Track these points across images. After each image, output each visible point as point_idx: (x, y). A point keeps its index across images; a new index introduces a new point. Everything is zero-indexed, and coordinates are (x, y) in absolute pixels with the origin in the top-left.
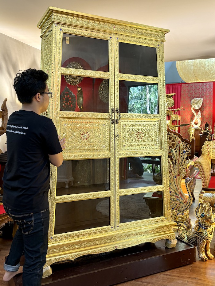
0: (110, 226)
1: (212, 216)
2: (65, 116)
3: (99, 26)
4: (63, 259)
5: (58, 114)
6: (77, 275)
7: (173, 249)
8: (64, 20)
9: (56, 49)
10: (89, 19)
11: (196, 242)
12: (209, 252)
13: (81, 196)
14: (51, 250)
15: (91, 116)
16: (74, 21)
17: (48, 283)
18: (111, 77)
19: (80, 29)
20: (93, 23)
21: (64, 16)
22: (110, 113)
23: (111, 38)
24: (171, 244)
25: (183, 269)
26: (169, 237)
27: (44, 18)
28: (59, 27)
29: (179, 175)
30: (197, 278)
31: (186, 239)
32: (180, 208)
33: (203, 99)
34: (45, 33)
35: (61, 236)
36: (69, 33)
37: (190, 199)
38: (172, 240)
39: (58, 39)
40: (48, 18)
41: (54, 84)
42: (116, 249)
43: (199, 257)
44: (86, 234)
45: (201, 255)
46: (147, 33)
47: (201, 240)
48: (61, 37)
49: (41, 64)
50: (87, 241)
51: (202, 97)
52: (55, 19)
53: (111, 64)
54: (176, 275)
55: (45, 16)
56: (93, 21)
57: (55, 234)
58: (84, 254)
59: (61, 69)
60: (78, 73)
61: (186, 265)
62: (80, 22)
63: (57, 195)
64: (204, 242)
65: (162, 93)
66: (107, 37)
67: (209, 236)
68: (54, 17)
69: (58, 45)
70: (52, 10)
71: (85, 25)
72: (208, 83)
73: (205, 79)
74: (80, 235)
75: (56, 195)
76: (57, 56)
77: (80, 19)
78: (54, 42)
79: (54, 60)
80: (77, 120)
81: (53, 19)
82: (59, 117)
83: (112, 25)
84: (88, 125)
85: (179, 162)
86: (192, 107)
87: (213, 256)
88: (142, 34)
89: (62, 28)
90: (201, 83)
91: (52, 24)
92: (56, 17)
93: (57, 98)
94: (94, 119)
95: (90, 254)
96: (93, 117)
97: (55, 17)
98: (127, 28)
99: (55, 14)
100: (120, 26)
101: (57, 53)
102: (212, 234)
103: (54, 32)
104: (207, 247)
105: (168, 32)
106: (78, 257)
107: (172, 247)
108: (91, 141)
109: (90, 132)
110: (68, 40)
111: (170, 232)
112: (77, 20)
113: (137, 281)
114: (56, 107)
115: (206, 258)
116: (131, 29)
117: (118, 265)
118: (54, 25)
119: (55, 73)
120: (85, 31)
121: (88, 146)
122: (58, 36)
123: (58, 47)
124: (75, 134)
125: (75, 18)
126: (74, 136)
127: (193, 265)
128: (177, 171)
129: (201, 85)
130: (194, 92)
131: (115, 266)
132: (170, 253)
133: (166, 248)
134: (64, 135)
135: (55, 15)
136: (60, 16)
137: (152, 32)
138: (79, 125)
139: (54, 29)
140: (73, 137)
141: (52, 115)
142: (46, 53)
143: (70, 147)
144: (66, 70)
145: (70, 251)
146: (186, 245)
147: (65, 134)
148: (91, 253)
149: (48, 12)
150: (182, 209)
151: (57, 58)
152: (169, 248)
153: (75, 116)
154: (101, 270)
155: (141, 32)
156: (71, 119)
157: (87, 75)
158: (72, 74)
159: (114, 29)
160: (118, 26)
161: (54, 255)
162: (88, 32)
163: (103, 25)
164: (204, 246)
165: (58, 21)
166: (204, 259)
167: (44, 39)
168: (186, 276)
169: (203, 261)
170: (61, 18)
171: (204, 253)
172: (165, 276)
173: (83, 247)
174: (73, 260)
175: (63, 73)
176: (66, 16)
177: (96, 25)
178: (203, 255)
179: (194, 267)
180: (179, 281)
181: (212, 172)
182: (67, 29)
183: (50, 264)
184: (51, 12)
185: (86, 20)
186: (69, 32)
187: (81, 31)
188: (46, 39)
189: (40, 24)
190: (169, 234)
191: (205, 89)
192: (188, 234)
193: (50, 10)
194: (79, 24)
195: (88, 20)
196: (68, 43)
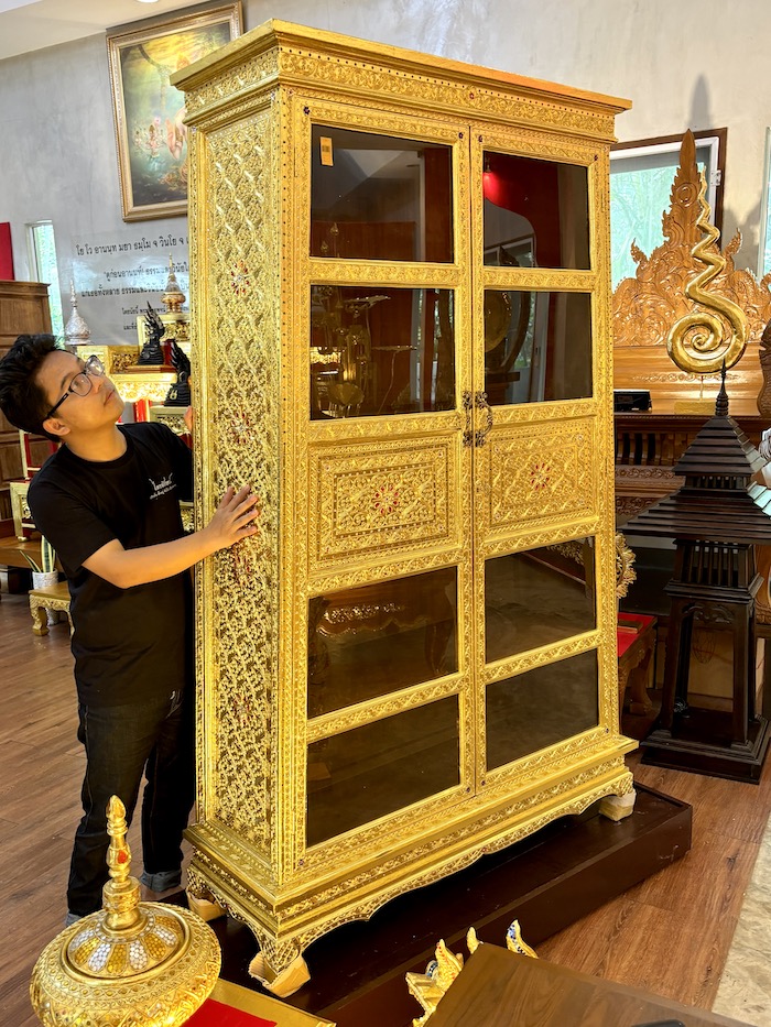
0: (461, 786)
2: (327, 438)
3: (427, 95)
4: (341, 922)
5: (307, 434)
8: (317, 72)
9: (291, 188)
10: (395, 67)
18: (460, 281)
20: (408, 80)
22: (459, 410)
23: (461, 135)
36: (334, 123)
39: (299, 148)
41: (291, 323)
46: (566, 115)
48: (307, 139)
52: (288, 70)
53: (463, 234)
56: (409, 76)
57: (309, 845)
60: (365, 276)
62: (367, 77)
65: (603, 325)
66: (448, 132)
68: (284, 63)
69: (298, 173)
78: (284, 161)
81: (279, 67)
84: (393, 462)
89: (310, 103)
92: (289, 61)
95: (415, 887)
99: (286, 49)
100: (489, 93)
101: (297, 202)
103: (284, 121)
109: (399, 486)
110: (327, 150)
112: (358, 71)
114: (300, 408)
118: (282, 94)
119: (291, 283)
120: (382, 115)
121: (394, 535)
122: (297, 138)
123: (297, 181)
124: (357, 496)
125: (353, 64)
126: (355, 505)
134: (325, 506)
135: (287, 55)
136: (304, 58)
137: (580, 112)
138: (368, 465)
140: (351, 508)
143: (343, 544)
144: (326, 267)
147: (328, 500)
156: (343, 447)
157: (392, 281)
158: (348, 279)
159: (472, 103)
160: (483, 91)
163: (440, 87)
165: (298, 77)
170: (308, 63)
173: (392, 872)
174: (369, 918)
175: (316, 277)
176: (324, 57)
177: (416, 88)
182: (327, 106)
184: (272, 42)
185: (385, 70)
186: (333, 119)
187: (370, 113)
193: (272, 32)
195: (393, 72)
196: (327, 160)
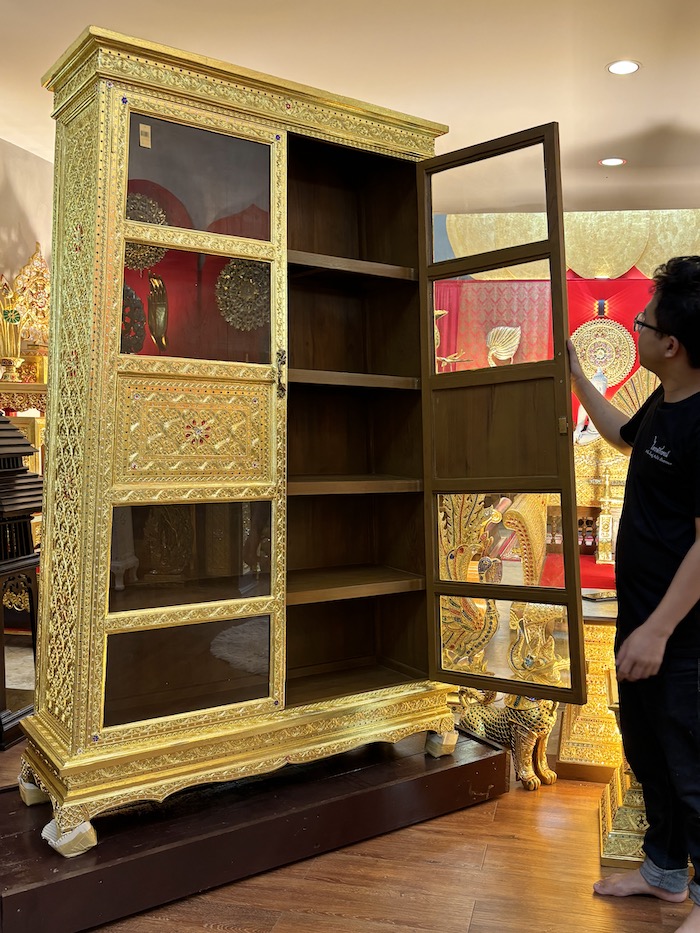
0: (270, 698)
1: (556, 664)
2: (136, 370)
3: (244, 100)
4: (132, 798)
5: (116, 364)
6: (176, 845)
7: (447, 757)
8: (135, 71)
9: (108, 161)
10: (212, 75)
11: (511, 736)
12: (544, 766)
13: (185, 613)
14: (93, 772)
15: (217, 372)
16: (165, 76)
17: (85, 871)
18: (276, 256)
19: (185, 102)
20: (224, 86)
21: (134, 58)
22: (274, 365)
23: (278, 137)
24: (442, 745)
25: (473, 815)
26: (434, 727)
27: (69, 59)
28: (119, 93)
29: (462, 550)
30: (513, 837)
31: (480, 731)
32: (463, 644)
33: (522, 331)
34: (69, 105)
35: (123, 732)
36: (151, 113)
37: (491, 618)
38: (446, 734)
39: (116, 129)
40: (81, 59)
41: (104, 270)
42: (288, 765)
43: (518, 779)
44: (200, 723)
45: (523, 774)
46: (385, 131)
47: (523, 729)
48: (126, 123)
49: (55, 202)
50: (203, 745)
51: (519, 324)
52: (108, 66)
53: (279, 218)
54: (457, 831)
55: (74, 55)
56: (225, 83)
57: (106, 725)
58: (193, 782)
59: (126, 225)
60: (179, 241)
61: (482, 802)
62: (184, 81)
63: (111, 611)
64: (532, 736)
66: (266, 134)
67: (546, 720)
68: (103, 61)
69: (115, 149)
70: (99, 37)
71: (198, 93)
72: (537, 285)
73: (529, 272)
74: (183, 727)
75: (107, 610)
76: (114, 182)
77: (186, 72)
78: (102, 138)
79: (102, 195)
80: (174, 383)
81: (100, 65)
82: (119, 373)
83: (282, 98)
84: (205, 400)
85: (464, 515)
86: (491, 354)
87: (553, 774)
88: (371, 133)
89: (128, 95)
90: (515, 283)
91: (95, 81)
92: (109, 60)
93: (114, 313)
94: (224, 380)
95: (212, 781)
96: (223, 376)
97: (105, 61)
98: (326, 111)
99: (106, 51)
100: (306, 105)
101: (114, 173)
102: (555, 713)
103: (103, 107)
104: (539, 750)
105: (442, 131)
106: (175, 791)
107: (445, 752)
108: (217, 447)
109: (212, 421)
110: (146, 135)
111: (440, 710)
112: (176, 74)
113: (346, 853)
114: (110, 341)
115: (537, 780)
116: (338, 115)
117: (294, 810)
118: (103, 86)
119: (106, 238)
120: (199, 112)
121: (206, 463)
122: (115, 121)
123: (114, 156)
124: (167, 425)
125: (170, 68)
126: (165, 432)
127: (500, 801)
128: (457, 540)
129: (516, 288)
130: (495, 310)
131: (284, 814)
132: (439, 770)
133: (429, 756)
134: (133, 428)
135: (106, 55)
136: (122, 59)
137: (399, 131)
138: (178, 399)
139: (103, 98)
140: (160, 434)
141: (97, 366)
142: (73, 168)
143: (151, 464)
144: (141, 229)
145: (152, 776)
146: (480, 745)
147: (137, 424)
148: (214, 778)
149: (85, 42)
150: (469, 646)
151: (114, 189)
152: (437, 755)
153: (167, 371)
154: (245, 825)
155: (368, 127)
156: (154, 380)
157: (205, 248)
158: (161, 241)
159: (288, 112)
160: (300, 103)
161: (104, 787)
162: (209, 115)
163: (256, 95)
164: (532, 748)
165: (117, 73)
166: (530, 783)
167: (67, 125)
168: (484, 832)
169: (529, 790)
170: (126, 63)
171: (530, 768)
172: (426, 836)
173: (190, 763)
174: (161, 800)
175: (130, 236)
176: (142, 60)
177: (232, 94)
178: (529, 773)
179: (505, 807)
180: (465, 847)
181: (549, 542)
182: (145, 99)
183: (91, 817)
184: (93, 45)
185: (202, 76)
186: (151, 110)
187: (186, 109)
188: (73, 126)
189: (54, 76)
190: (437, 717)
191: (527, 302)
192: (488, 715)
193: (91, 36)
194: (180, 87)
195: (210, 79)
196: (146, 142)
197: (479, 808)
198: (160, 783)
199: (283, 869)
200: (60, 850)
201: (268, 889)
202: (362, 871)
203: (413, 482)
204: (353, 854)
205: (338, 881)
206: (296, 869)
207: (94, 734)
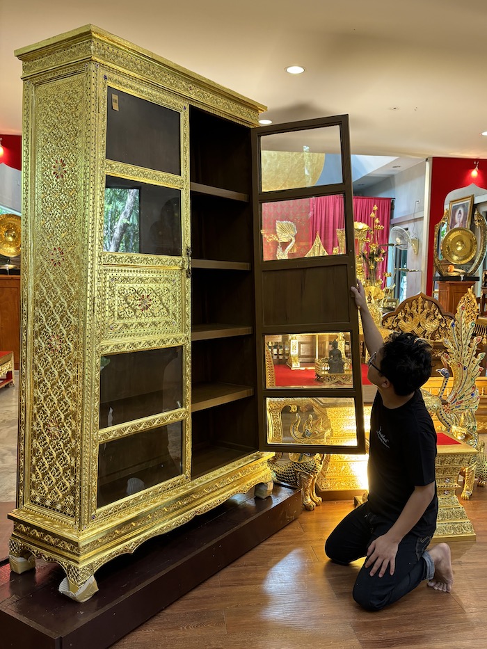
0: (183, 475)
2: (113, 262)
8: (112, 58)
9: (97, 119)
11: (297, 479)
12: (314, 495)
16: (128, 62)
21: (111, 49)
22: (184, 257)
23: (185, 108)
24: (266, 491)
25: (289, 530)
26: (263, 480)
28: (102, 72)
35: (108, 510)
36: (120, 88)
39: (100, 97)
41: (95, 193)
42: (196, 516)
44: (150, 497)
45: (305, 501)
47: (306, 475)
48: (106, 93)
52: (96, 53)
53: (185, 161)
56: (159, 70)
59: (107, 163)
61: (292, 521)
62: (138, 67)
64: (309, 477)
66: (178, 105)
69: (100, 111)
71: (145, 75)
74: (140, 501)
75: (99, 428)
77: (138, 61)
78: (93, 103)
79: (94, 142)
81: (92, 52)
83: (188, 82)
84: (149, 281)
87: (320, 499)
89: (107, 74)
92: (97, 49)
95: (157, 534)
97: (95, 49)
98: (209, 93)
99: (95, 42)
101: (100, 127)
103: (94, 81)
107: (268, 495)
108: (155, 312)
109: (152, 295)
110: (116, 102)
113: (234, 566)
114: (99, 242)
115: (314, 504)
116: (214, 96)
118: (93, 66)
119: (96, 172)
122: (100, 91)
123: (100, 115)
124: (129, 299)
126: (128, 304)
133: (258, 499)
135: (96, 45)
136: (104, 49)
138: (135, 281)
139: (93, 75)
144: (114, 167)
147: (113, 298)
148: (159, 532)
152: (265, 497)
156: (122, 268)
157: (149, 179)
158: (126, 175)
159: (190, 91)
160: (196, 86)
162: (150, 90)
164: (310, 484)
166: (311, 506)
169: (310, 510)
170: (107, 52)
171: (309, 497)
172: (269, 547)
174: (132, 552)
178: (309, 500)
182: (116, 77)
183: (94, 572)
190: (264, 474)
193: (90, 31)
196: (116, 107)
197: (290, 526)
198: (131, 541)
199: (203, 584)
200: (78, 598)
201: (203, 598)
202: (251, 576)
203: (247, 328)
204: (238, 566)
205: (242, 585)
206: (212, 581)
207: (93, 514)
